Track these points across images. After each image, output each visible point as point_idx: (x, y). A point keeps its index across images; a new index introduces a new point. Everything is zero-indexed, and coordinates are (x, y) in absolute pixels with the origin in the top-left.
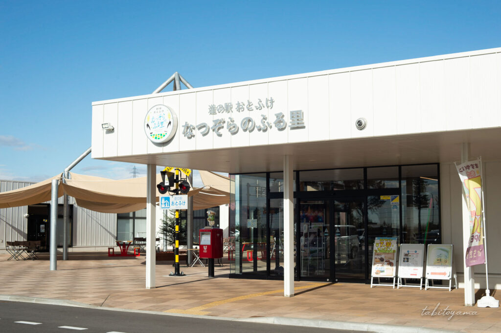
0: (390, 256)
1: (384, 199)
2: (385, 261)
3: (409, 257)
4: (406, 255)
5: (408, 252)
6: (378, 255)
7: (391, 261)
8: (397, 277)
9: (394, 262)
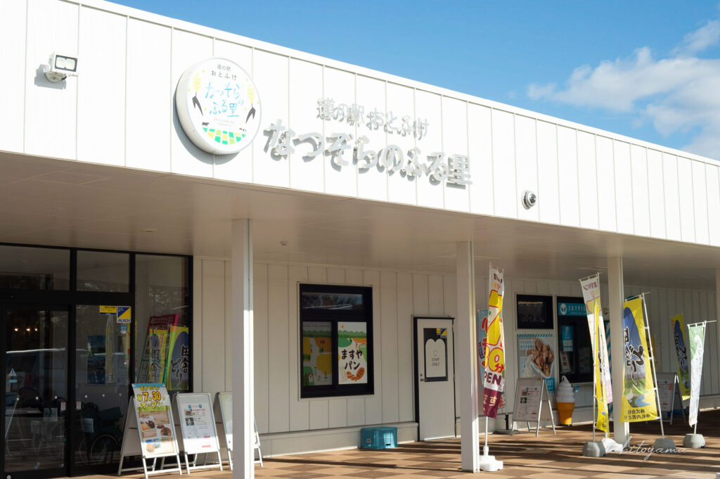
0: (163, 416)
1: (106, 311)
2: (156, 426)
3: (193, 417)
4: (188, 413)
5: (190, 407)
6: (143, 416)
7: (166, 426)
8: (182, 453)
9: (171, 426)
